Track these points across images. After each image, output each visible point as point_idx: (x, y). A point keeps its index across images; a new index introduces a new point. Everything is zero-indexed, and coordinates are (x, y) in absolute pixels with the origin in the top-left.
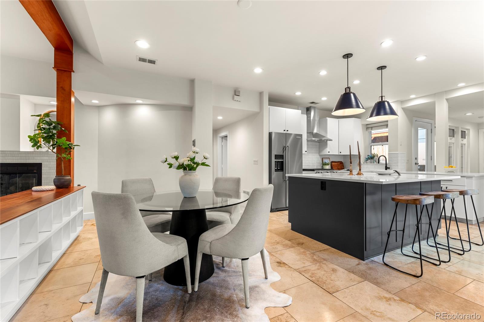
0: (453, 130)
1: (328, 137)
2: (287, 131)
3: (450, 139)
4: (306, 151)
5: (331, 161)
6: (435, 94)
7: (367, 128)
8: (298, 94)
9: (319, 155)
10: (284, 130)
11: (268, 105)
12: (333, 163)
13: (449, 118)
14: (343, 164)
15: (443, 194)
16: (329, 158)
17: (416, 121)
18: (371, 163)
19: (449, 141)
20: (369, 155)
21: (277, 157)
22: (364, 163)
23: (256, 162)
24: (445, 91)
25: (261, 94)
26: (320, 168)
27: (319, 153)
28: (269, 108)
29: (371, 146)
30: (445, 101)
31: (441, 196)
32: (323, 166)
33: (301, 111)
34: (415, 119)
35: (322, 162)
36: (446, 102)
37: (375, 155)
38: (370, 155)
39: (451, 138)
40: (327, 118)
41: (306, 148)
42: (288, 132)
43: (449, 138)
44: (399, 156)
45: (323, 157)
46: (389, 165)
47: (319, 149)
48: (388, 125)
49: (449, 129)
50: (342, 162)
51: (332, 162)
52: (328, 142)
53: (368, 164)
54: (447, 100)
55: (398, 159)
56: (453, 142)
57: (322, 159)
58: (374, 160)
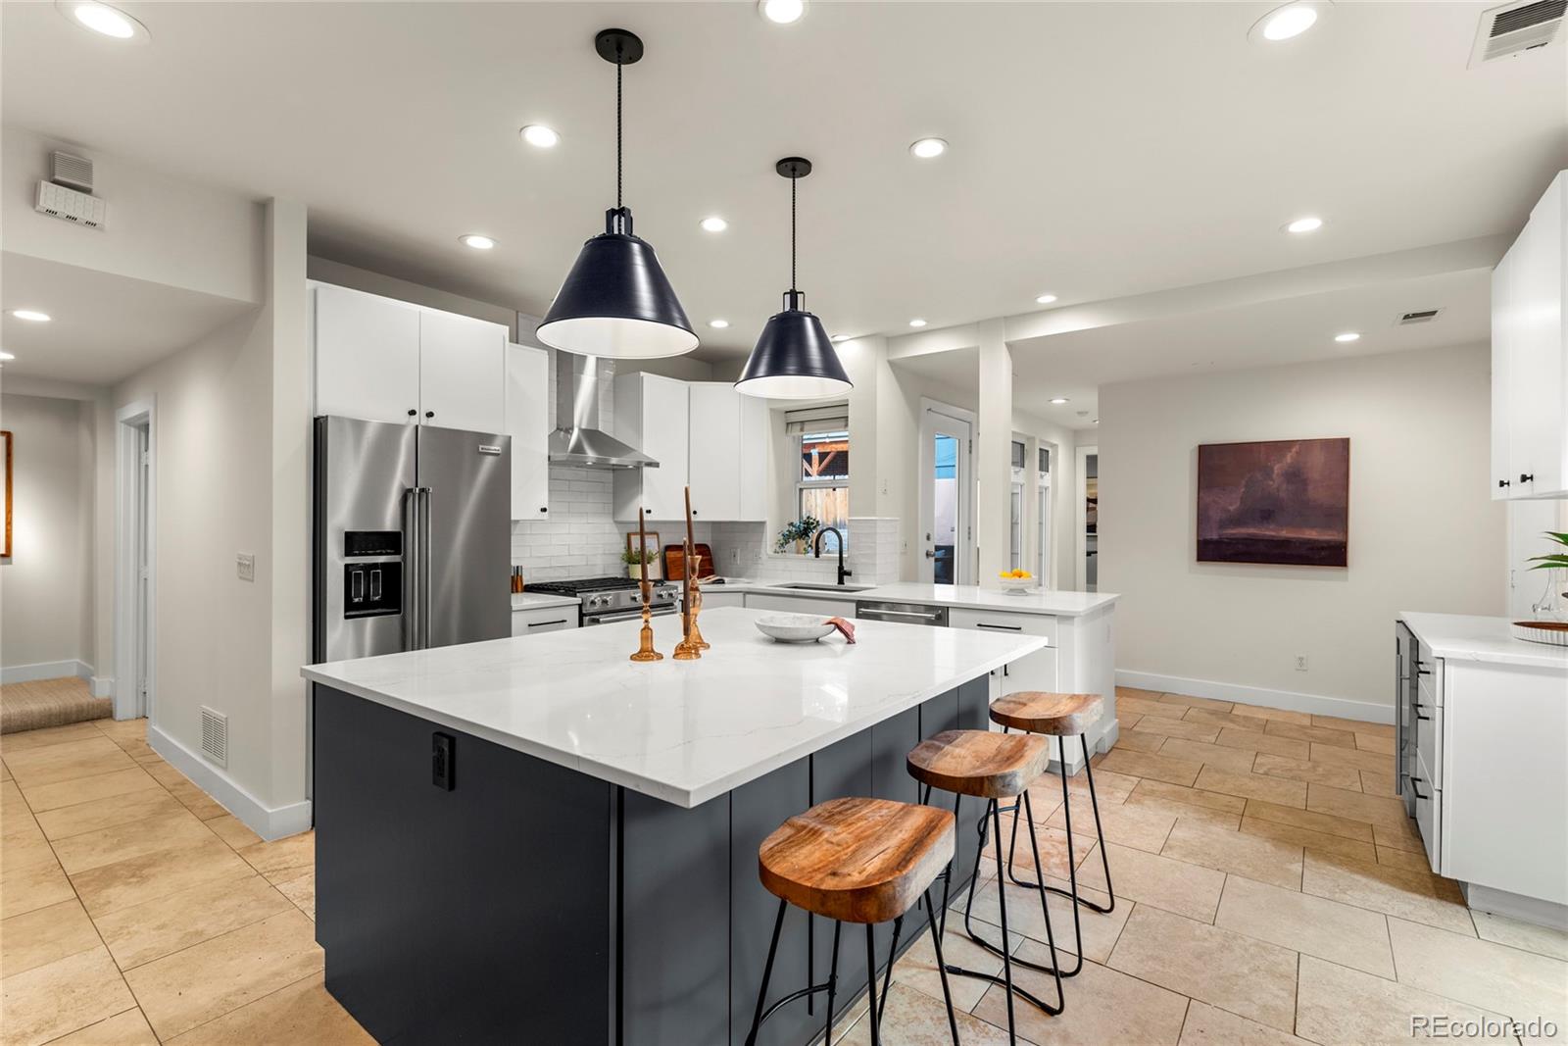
0: (1022, 445)
1: (645, 453)
2: (430, 415)
3: (1016, 473)
4: (544, 510)
5: (662, 545)
6: (978, 323)
7: (788, 424)
8: (479, 243)
9: (616, 522)
10: (412, 413)
11: (305, 275)
12: (671, 554)
13: (1014, 409)
14: (710, 554)
15: (993, 776)
16: (657, 534)
17: (929, 410)
18: (798, 552)
19: (1014, 479)
20: (791, 524)
21: (354, 542)
22: (775, 552)
23: (247, 569)
24: (1005, 317)
25: (262, 209)
26: (618, 574)
27: (614, 514)
28: (315, 292)
29: (801, 490)
30: (1004, 348)
31: (986, 783)
32: (627, 568)
33: (507, 328)
34: (926, 403)
35: (623, 551)
36: (1008, 353)
37: (812, 523)
38: (796, 522)
39: (1017, 469)
40: (642, 374)
41: (546, 493)
42: (432, 422)
43: (1013, 469)
44: (878, 531)
45: (629, 532)
46: (849, 561)
47: (614, 498)
48: (847, 417)
49: (1013, 442)
50: (706, 546)
51: (668, 548)
52: (646, 470)
53: (787, 554)
54: (1009, 346)
55: (875, 543)
56: (1022, 481)
57: (625, 536)
58: (807, 543)
